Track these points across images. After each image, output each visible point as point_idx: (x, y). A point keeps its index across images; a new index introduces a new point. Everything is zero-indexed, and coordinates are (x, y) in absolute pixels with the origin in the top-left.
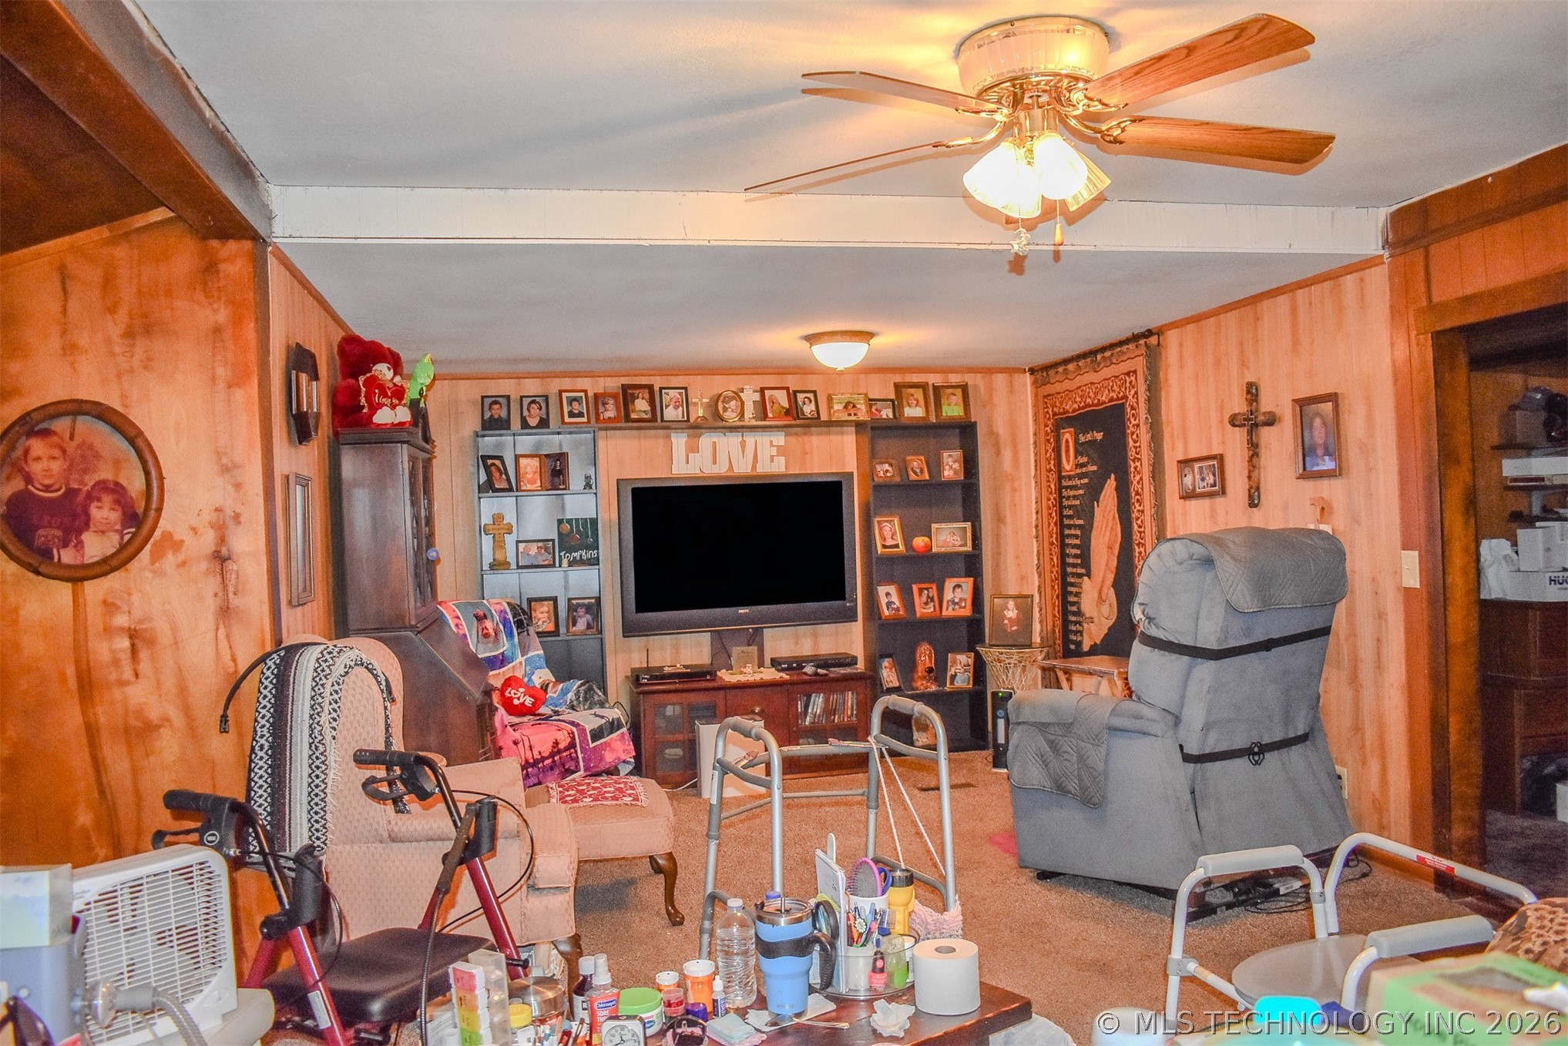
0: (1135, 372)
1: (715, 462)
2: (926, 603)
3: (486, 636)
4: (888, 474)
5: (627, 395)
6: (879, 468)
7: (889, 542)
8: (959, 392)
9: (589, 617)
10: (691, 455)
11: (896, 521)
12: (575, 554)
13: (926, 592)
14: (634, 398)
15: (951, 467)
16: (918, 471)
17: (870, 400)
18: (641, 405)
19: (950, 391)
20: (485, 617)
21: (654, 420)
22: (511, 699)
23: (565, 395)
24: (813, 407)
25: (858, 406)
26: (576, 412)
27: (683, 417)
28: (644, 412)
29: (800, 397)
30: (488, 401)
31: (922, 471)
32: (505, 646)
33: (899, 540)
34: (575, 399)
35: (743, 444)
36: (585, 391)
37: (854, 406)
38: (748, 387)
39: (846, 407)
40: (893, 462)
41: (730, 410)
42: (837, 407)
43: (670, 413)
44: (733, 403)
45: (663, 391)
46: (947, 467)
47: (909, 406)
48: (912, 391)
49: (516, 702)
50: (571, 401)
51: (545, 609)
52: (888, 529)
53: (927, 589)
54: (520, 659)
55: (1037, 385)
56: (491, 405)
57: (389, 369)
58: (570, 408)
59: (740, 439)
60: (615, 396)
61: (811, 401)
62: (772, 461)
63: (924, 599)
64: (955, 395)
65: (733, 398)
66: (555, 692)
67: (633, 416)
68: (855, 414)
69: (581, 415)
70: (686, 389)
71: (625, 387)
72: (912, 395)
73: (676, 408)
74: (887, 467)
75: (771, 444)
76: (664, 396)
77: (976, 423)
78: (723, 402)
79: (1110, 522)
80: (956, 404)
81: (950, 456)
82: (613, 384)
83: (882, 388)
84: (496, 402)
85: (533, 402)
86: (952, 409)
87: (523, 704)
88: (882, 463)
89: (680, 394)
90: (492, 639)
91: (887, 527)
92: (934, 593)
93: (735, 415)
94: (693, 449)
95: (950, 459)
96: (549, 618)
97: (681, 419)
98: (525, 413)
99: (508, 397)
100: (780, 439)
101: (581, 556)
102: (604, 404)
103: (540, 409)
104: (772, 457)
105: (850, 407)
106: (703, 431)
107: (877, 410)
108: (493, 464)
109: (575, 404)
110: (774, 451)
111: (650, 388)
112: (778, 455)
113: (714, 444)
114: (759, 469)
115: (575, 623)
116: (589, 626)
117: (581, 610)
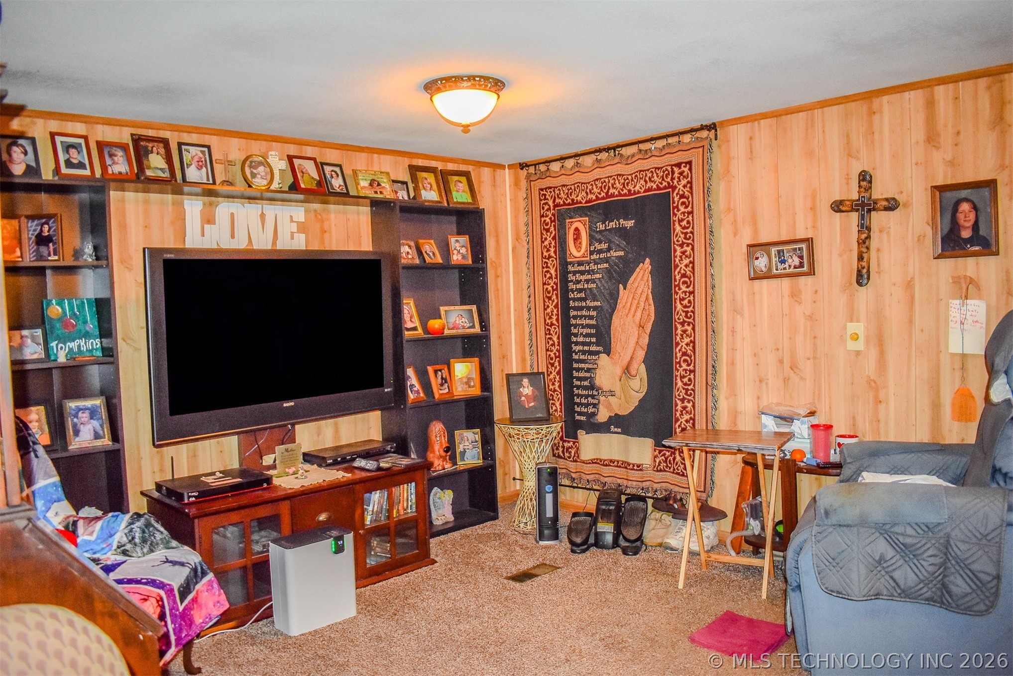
1: (233, 237)
2: (442, 385)
4: (409, 257)
5: (139, 148)
7: (409, 325)
8: (464, 179)
9: (96, 424)
10: (207, 227)
12: (71, 345)
13: (440, 373)
14: (148, 152)
15: (460, 252)
16: (431, 254)
18: (156, 162)
19: (456, 177)
23: (59, 139)
24: (340, 181)
25: (383, 185)
26: (75, 161)
28: (161, 169)
29: (327, 169)
31: (434, 254)
33: (417, 323)
34: (72, 146)
35: (263, 216)
36: (86, 138)
37: (379, 185)
38: (273, 153)
39: (371, 185)
41: (259, 176)
43: (192, 175)
44: (261, 168)
45: (184, 147)
46: (455, 252)
47: (424, 188)
48: (424, 175)
50: (68, 147)
51: (35, 416)
52: (406, 311)
53: (440, 370)
58: (67, 156)
60: (124, 148)
61: (338, 176)
62: (292, 238)
63: (439, 380)
64: (460, 182)
65: (260, 163)
68: (381, 193)
69: (81, 165)
70: (208, 147)
71: (135, 139)
72: (426, 179)
73: (199, 168)
74: (407, 248)
75: (292, 219)
76: (184, 153)
77: (483, 209)
78: (250, 167)
79: (642, 304)
80: (463, 191)
81: (457, 241)
82: (120, 134)
85: (15, 144)
86: (460, 196)
88: (403, 245)
89: (203, 152)
92: (445, 373)
93: (262, 183)
94: (208, 219)
95: (457, 245)
97: (205, 181)
98: (6, 157)
100: (300, 214)
101: (79, 346)
102: (111, 155)
103: (25, 154)
104: (292, 233)
105: (375, 185)
106: (220, 199)
107: (394, 191)
109: (73, 152)
110: (294, 227)
111: (166, 142)
112: (299, 231)
113: (232, 215)
114: (279, 247)
115: (77, 433)
116: (97, 436)
117: (84, 416)
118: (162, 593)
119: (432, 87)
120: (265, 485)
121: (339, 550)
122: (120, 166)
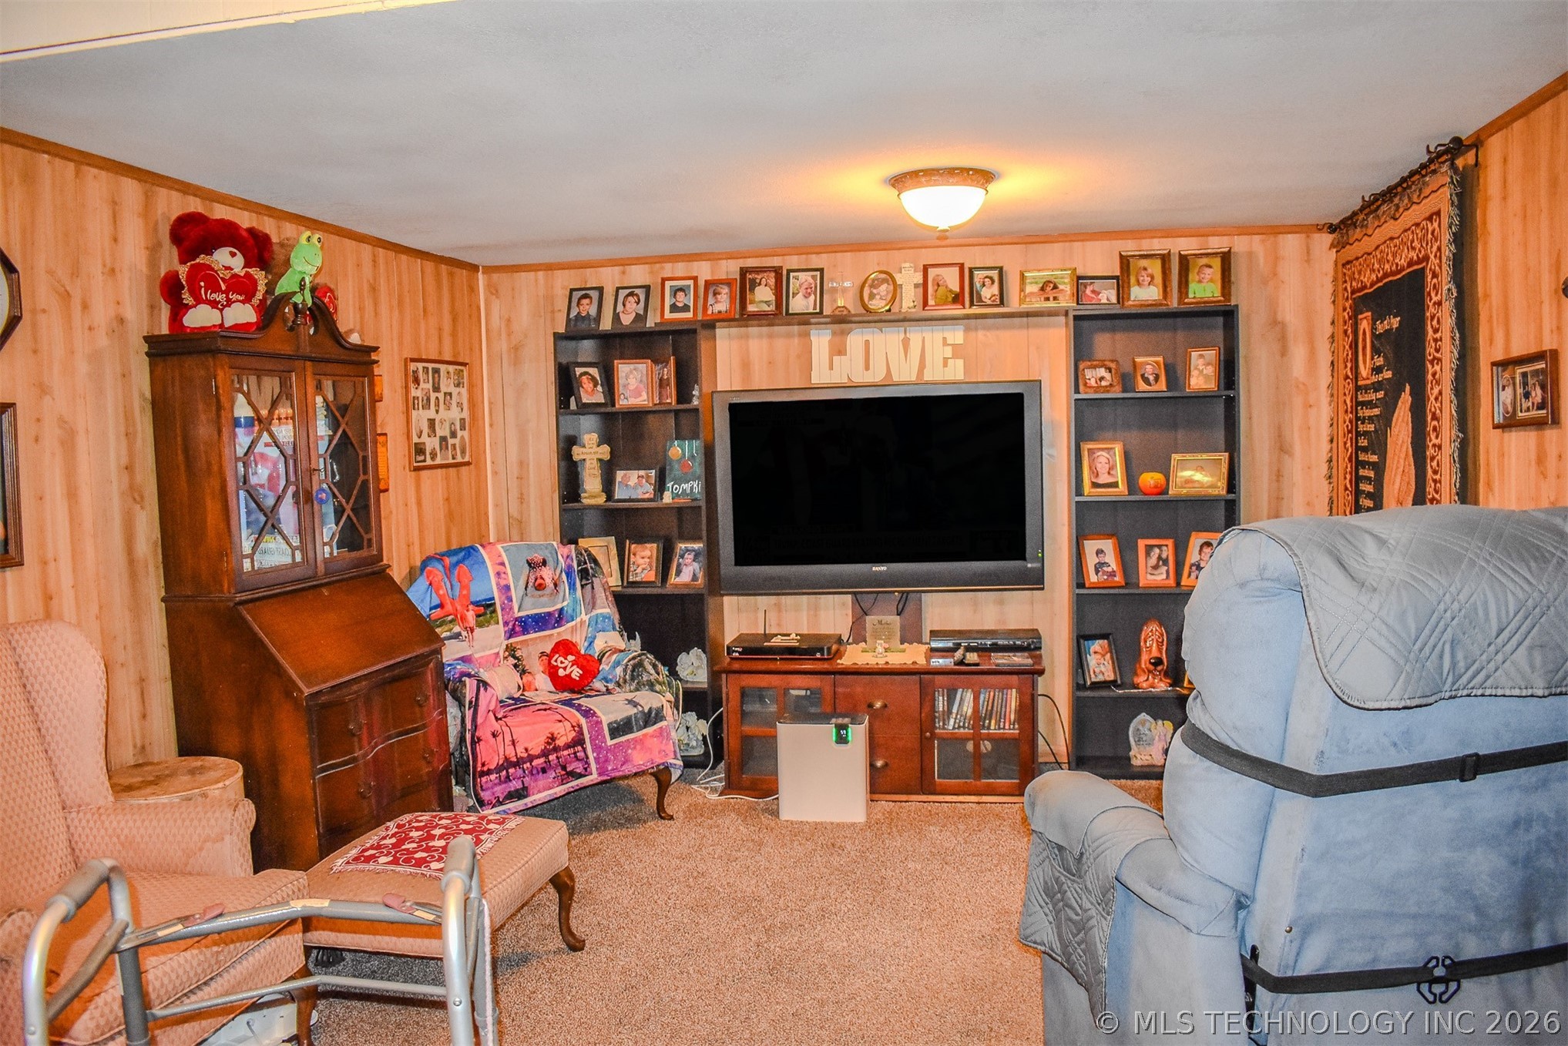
0: (1438, 213)
1: (867, 368)
2: (1156, 567)
3: (540, 587)
4: (1104, 383)
5: (745, 282)
6: (1089, 374)
7: (1104, 479)
8: (1217, 263)
9: (696, 565)
10: (836, 359)
11: (1118, 448)
12: (685, 486)
13: (1157, 551)
14: (754, 284)
15: (1202, 374)
16: (1151, 378)
17: (1079, 278)
18: (763, 296)
19: (1204, 261)
20: (544, 563)
21: (780, 315)
22: (557, 668)
23: (668, 284)
24: (995, 290)
25: (1061, 287)
26: (680, 305)
27: (815, 308)
28: (766, 302)
29: (979, 275)
30: (577, 295)
31: (1157, 379)
32: (564, 601)
33: (1119, 475)
34: (681, 289)
35: (906, 343)
36: (695, 279)
37: (1055, 287)
38: (907, 265)
39: (1042, 289)
40: (1113, 365)
41: (878, 297)
42: (1030, 288)
43: (799, 304)
44: (884, 287)
45: (792, 274)
46: (1194, 373)
47: (1139, 284)
48: (1144, 263)
49: (561, 673)
50: (676, 291)
51: (647, 553)
52: (1103, 460)
53: (1159, 547)
54: (585, 618)
55: (1339, 246)
56: (580, 299)
57: (233, 255)
58: (674, 300)
59: (902, 336)
60: (729, 283)
61: (993, 282)
62: (945, 365)
63: (1153, 561)
64: (1210, 267)
65: (884, 281)
66: (608, 665)
67: (751, 308)
68: (1055, 298)
69: (686, 308)
70: (821, 270)
71: (744, 272)
72: (1145, 269)
73: (806, 297)
74: (1102, 372)
75: (945, 343)
76: (791, 280)
77: (1237, 306)
78: (871, 286)
79: (1402, 461)
80: (1211, 280)
81: (1201, 356)
82: (730, 269)
83: (1100, 259)
84: (586, 296)
85: (631, 294)
86: (1204, 289)
87: (569, 676)
88: (1095, 367)
89: (814, 277)
90: (547, 591)
91: (1102, 458)
92: (1168, 552)
93: (883, 303)
94: (839, 350)
95: (1201, 361)
96: (650, 564)
97: (811, 311)
98: (620, 308)
99: (600, 290)
100: (956, 335)
101: (692, 488)
102: (715, 294)
103: (638, 303)
104: (945, 360)
105: (1048, 289)
106: (850, 325)
107: (1093, 292)
108: (586, 373)
109: (680, 295)
110: (948, 352)
111: (777, 271)
112: (955, 356)
113: (867, 343)
114: (928, 376)
115: (678, 573)
116: (695, 578)
117: (689, 557)
118: (583, 721)
119: (900, 182)
120: (818, 655)
121: (842, 740)
122: (721, 304)
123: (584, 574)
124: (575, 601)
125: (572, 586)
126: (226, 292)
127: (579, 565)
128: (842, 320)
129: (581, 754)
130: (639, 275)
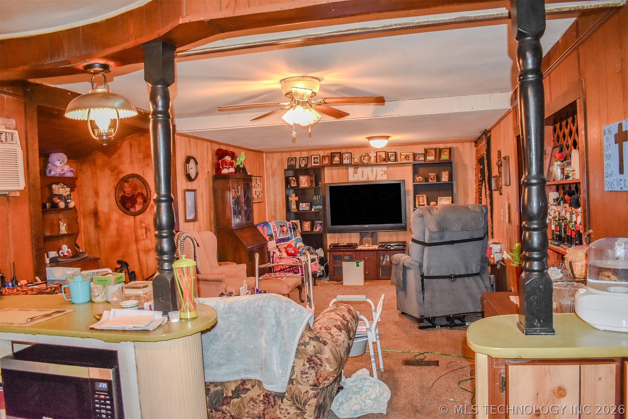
0: (484, 146)
1: (363, 177)
3: (283, 232)
4: (421, 180)
5: (332, 156)
6: (417, 178)
7: (421, 204)
8: (448, 150)
9: (320, 227)
10: (355, 175)
11: (425, 196)
12: (317, 207)
14: (334, 157)
15: (445, 178)
16: (433, 179)
17: (414, 154)
18: (337, 159)
19: (445, 150)
20: (284, 226)
21: (341, 164)
22: (288, 251)
23: (313, 157)
24: (394, 157)
25: (410, 157)
27: (349, 163)
28: (337, 161)
29: (390, 154)
30: (290, 159)
31: (434, 179)
32: (289, 235)
33: (425, 203)
35: (372, 171)
36: (319, 155)
37: (408, 157)
38: (372, 151)
39: (405, 157)
40: (423, 176)
42: (403, 157)
43: (345, 161)
44: (366, 157)
46: (443, 177)
47: (429, 156)
48: (430, 150)
49: (289, 252)
50: (315, 158)
51: (308, 224)
52: (421, 199)
54: (294, 239)
55: (476, 146)
56: (291, 160)
57: (229, 157)
58: (314, 161)
59: (371, 169)
60: (328, 156)
62: (382, 176)
65: (367, 156)
67: (334, 163)
68: (408, 160)
69: (317, 163)
70: (351, 153)
71: (332, 153)
72: (431, 152)
73: (347, 160)
74: (420, 177)
75: (382, 171)
77: (452, 161)
78: (363, 157)
79: (484, 198)
80: (446, 155)
82: (329, 152)
83: (420, 150)
84: (292, 160)
85: (303, 159)
86: (445, 157)
87: (291, 253)
88: (418, 176)
89: (349, 155)
90: (285, 233)
91: (421, 198)
93: (366, 161)
95: (445, 174)
96: (309, 227)
98: (301, 163)
99: (296, 158)
100: (385, 168)
101: (319, 207)
102: (325, 159)
103: (305, 161)
104: (382, 174)
106: (358, 166)
107: (418, 158)
108: (292, 179)
110: (383, 173)
111: (340, 153)
112: (384, 174)
113: (363, 170)
114: (378, 179)
115: (316, 229)
116: (320, 230)
117: (318, 225)
118: (298, 260)
119: (369, 138)
120: (352, 247)
121: (358, 266)
122: (326, 162)
123: (294, 228)
124: (292, 235)
125: (291, 232)
126: (229, 166)
127: (292, 226)
128: (356, 166)
129: (297, 268)
130: (305, 154)
